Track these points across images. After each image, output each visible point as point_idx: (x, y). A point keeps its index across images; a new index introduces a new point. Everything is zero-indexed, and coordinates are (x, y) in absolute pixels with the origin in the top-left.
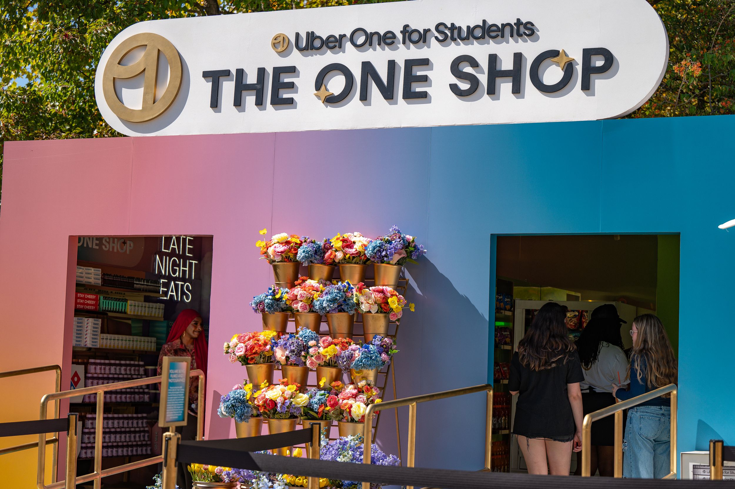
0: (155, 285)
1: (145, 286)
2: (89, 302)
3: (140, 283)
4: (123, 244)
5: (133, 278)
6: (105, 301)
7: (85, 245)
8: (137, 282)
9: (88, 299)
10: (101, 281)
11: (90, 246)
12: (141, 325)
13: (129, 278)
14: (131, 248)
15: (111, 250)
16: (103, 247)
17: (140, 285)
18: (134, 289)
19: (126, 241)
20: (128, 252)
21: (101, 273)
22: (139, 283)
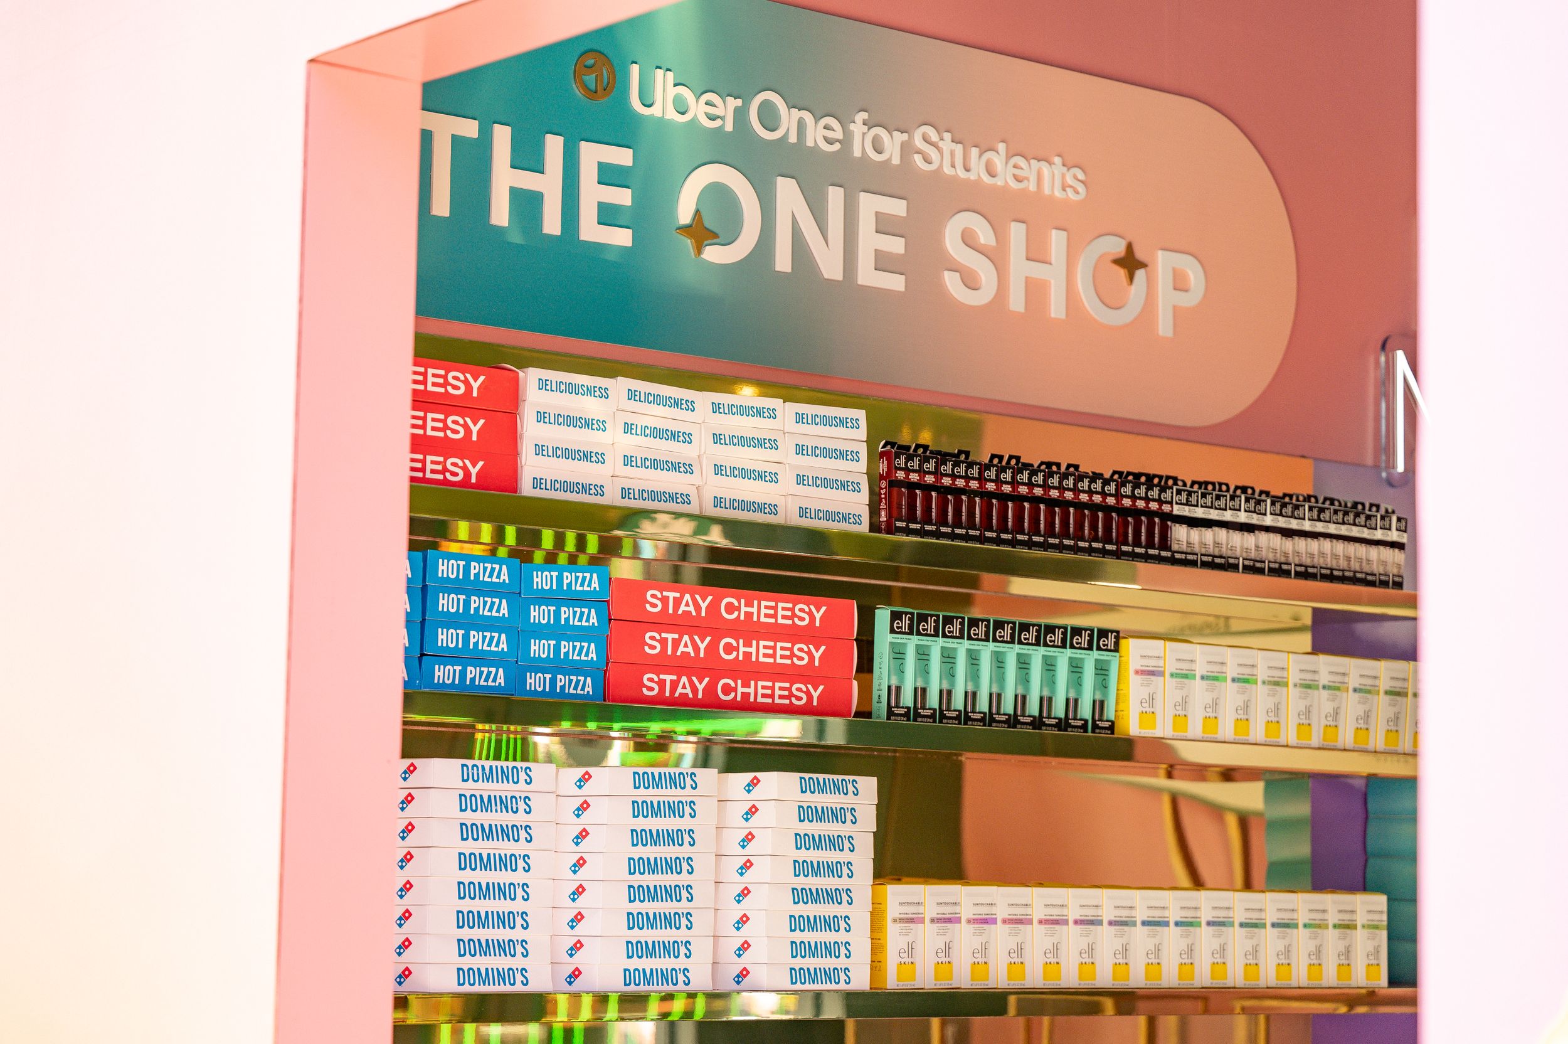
0: (1355, 532)
1: (1276, 540)
2: (760, 651)
3: (1228, 516)
4: (1122, 273)
5: (1164, 483)
6: (912, 643)
7: (783, 262)
8: (1199, 513)
9: (749, 631)
10: (864, 497)
11: (830, 266)
12: (1301, 808)
13: (1121, 478)
14: (1191, 299)
15: (1016, 302)
16: (951, 282)
17: (1222, 533)
18: (1173, 561)
19: (1140, 254)
20: (1164, 327)
21: (871, 442)
22: (1214, 515)
